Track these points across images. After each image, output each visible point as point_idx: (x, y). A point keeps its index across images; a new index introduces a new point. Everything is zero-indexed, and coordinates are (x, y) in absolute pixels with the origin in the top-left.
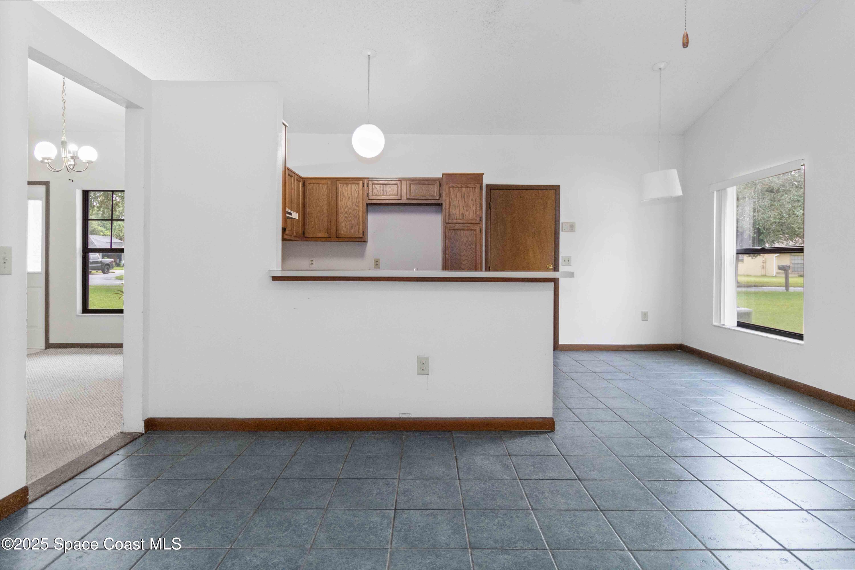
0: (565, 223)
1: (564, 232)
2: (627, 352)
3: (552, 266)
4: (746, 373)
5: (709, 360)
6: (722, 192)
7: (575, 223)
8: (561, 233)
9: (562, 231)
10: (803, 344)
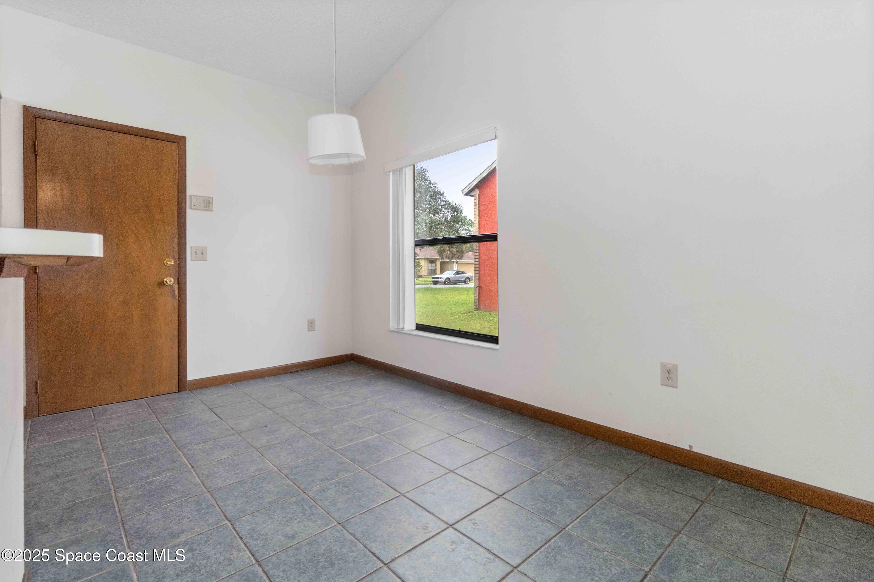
0: (194, 196)
1: (194, 209)
2: (290, 375)
3: (174, 262)
4: (430, 385)
5: (386, 371)
6: (398, 171)
7: (212, 198)
8: (188, 210)
9: (191, 208)
10: (498, 349)
